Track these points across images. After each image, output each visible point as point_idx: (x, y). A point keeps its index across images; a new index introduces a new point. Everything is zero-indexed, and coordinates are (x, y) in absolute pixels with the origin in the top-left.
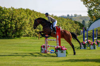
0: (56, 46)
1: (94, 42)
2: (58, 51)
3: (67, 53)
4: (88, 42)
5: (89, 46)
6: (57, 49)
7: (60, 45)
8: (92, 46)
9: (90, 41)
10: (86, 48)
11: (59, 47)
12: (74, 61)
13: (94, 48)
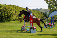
1: (52, 24)
2: (32, 29)
3: (36, 30)
4: (48, 24)
7: (32, 26)
8: (50, 27)
9: (50, 23)
11: (32, 27)
12: (40, 35)
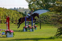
0: (6, 30)
1: (33, 27)
3: (14, 34)
4: (28, 27)
5: (29, 29)
6: (7, 32)
7: (9, 29)
8: (31, 29)
9: (30, 26)
10: (27, 31)
12: (19, 40)
13: (33, 31)
